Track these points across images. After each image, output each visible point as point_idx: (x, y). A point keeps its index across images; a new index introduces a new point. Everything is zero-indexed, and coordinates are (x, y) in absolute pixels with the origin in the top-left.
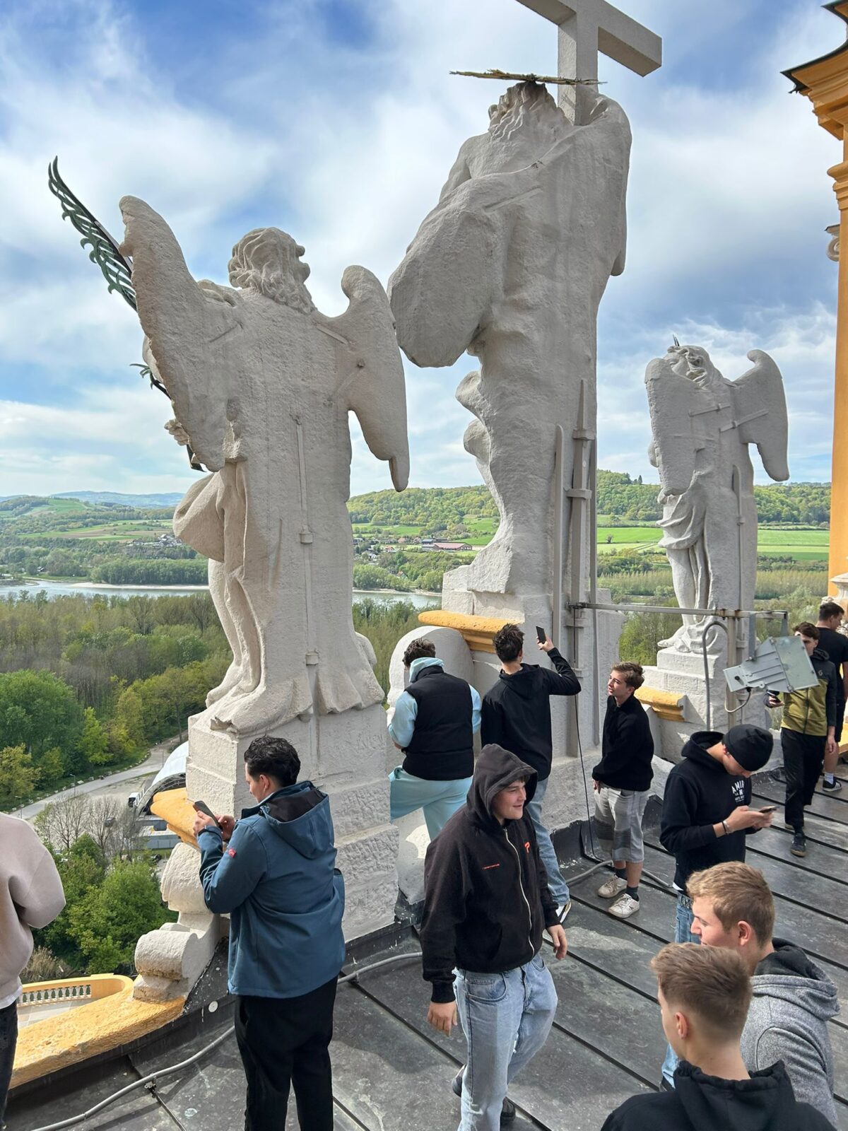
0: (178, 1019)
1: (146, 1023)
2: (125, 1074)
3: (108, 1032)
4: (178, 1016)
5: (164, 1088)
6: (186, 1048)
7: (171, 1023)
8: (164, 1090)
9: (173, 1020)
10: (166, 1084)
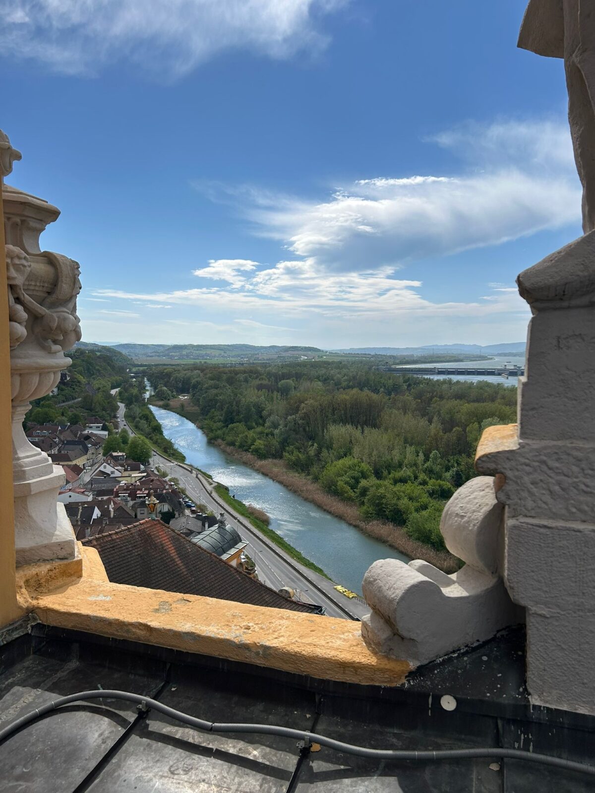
0: (391, 689)
1: (344, 666)
2: (308, 716)
3: (297, 649)
4: (394, 685)
5: (321, 763)
6: (395, 735)
7: (379, 687)
8: (318, 766)
9: (383, 685)
10: (327, 759)
